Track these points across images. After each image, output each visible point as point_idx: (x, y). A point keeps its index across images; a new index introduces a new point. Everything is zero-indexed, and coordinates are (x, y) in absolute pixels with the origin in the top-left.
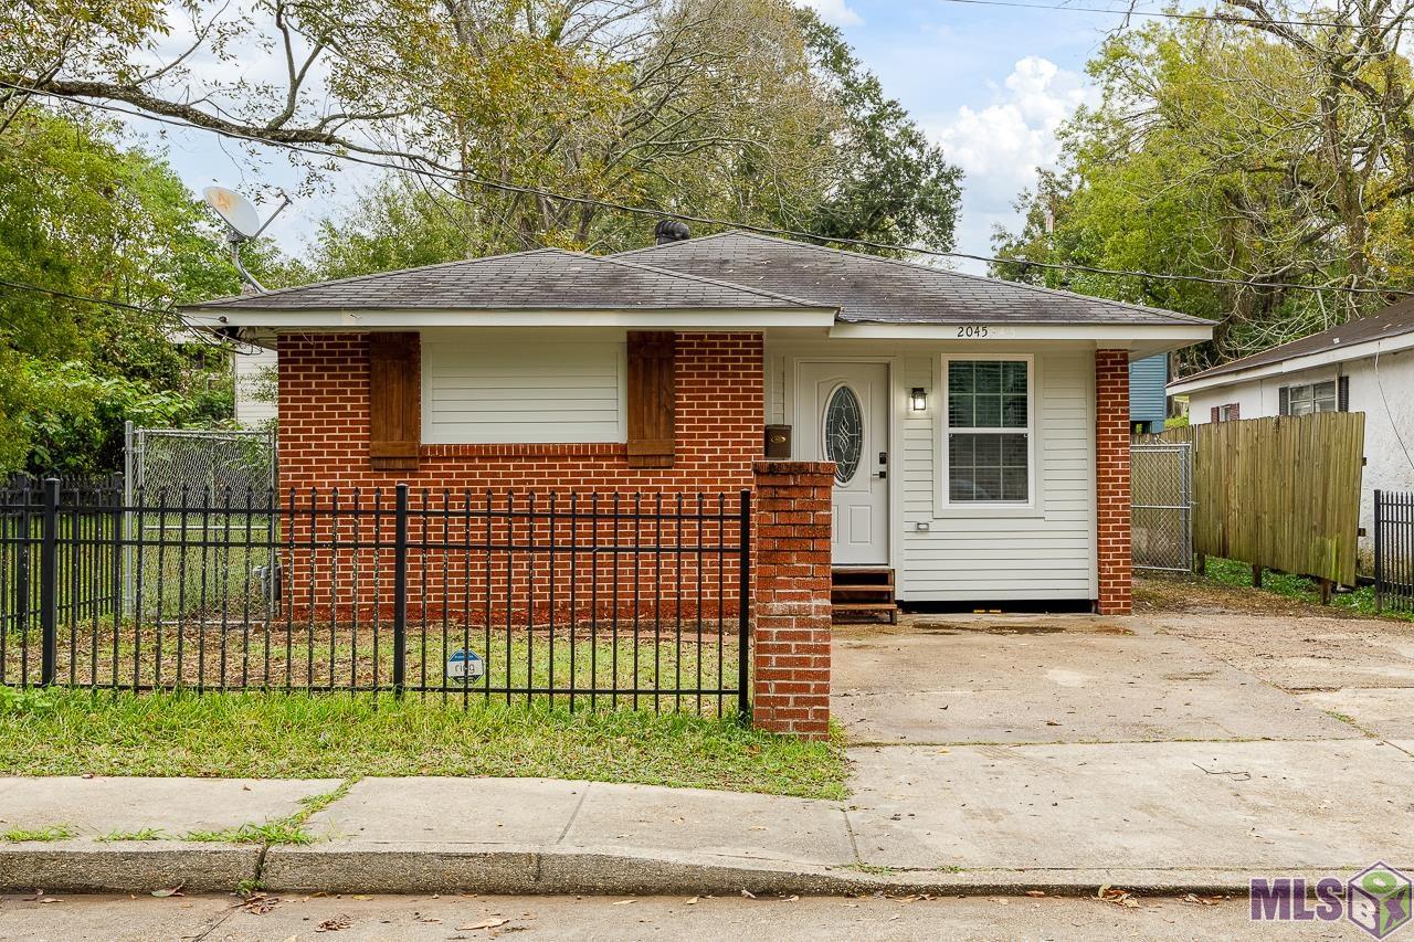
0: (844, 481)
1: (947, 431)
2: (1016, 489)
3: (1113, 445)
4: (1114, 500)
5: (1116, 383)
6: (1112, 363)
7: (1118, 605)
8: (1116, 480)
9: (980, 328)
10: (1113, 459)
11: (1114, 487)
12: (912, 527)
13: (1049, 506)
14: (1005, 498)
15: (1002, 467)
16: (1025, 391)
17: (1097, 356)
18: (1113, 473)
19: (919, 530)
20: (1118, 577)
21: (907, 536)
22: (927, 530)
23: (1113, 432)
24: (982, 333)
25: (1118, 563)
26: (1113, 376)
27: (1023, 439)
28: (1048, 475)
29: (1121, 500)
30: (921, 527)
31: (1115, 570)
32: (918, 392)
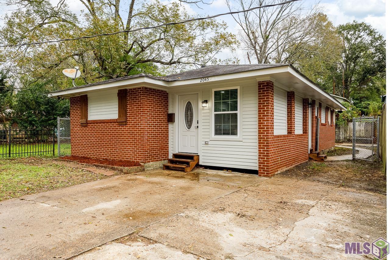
0: (189, 129)
1: (214, 113)
2: (234, 132)
3: (263, 116)
4: (263, 136)
5: (264, 93)
6: (263, 86)
7: (264, 173)
8: (264, 128)
9: (207, 79)
10: (263, 121)
11: (263, 131)
12: (204, 143)
13: (244, 137)
14: (232, 134)
15: (230, 124)
16: (237, 99)
17: (259, 84)
18: (263, 126)
19: (206, 144)
20: (264, 163)
21: (202, 145)
22: (207, 144)
23: (263, 111)
24: (207, 80)
25: (264, 158)
26: (263, 91)
27: (236, 114)
28: (244, 127)
29: (265, 136)
30: (206, 143)
31: (263, 161)
32: (206, 102)
